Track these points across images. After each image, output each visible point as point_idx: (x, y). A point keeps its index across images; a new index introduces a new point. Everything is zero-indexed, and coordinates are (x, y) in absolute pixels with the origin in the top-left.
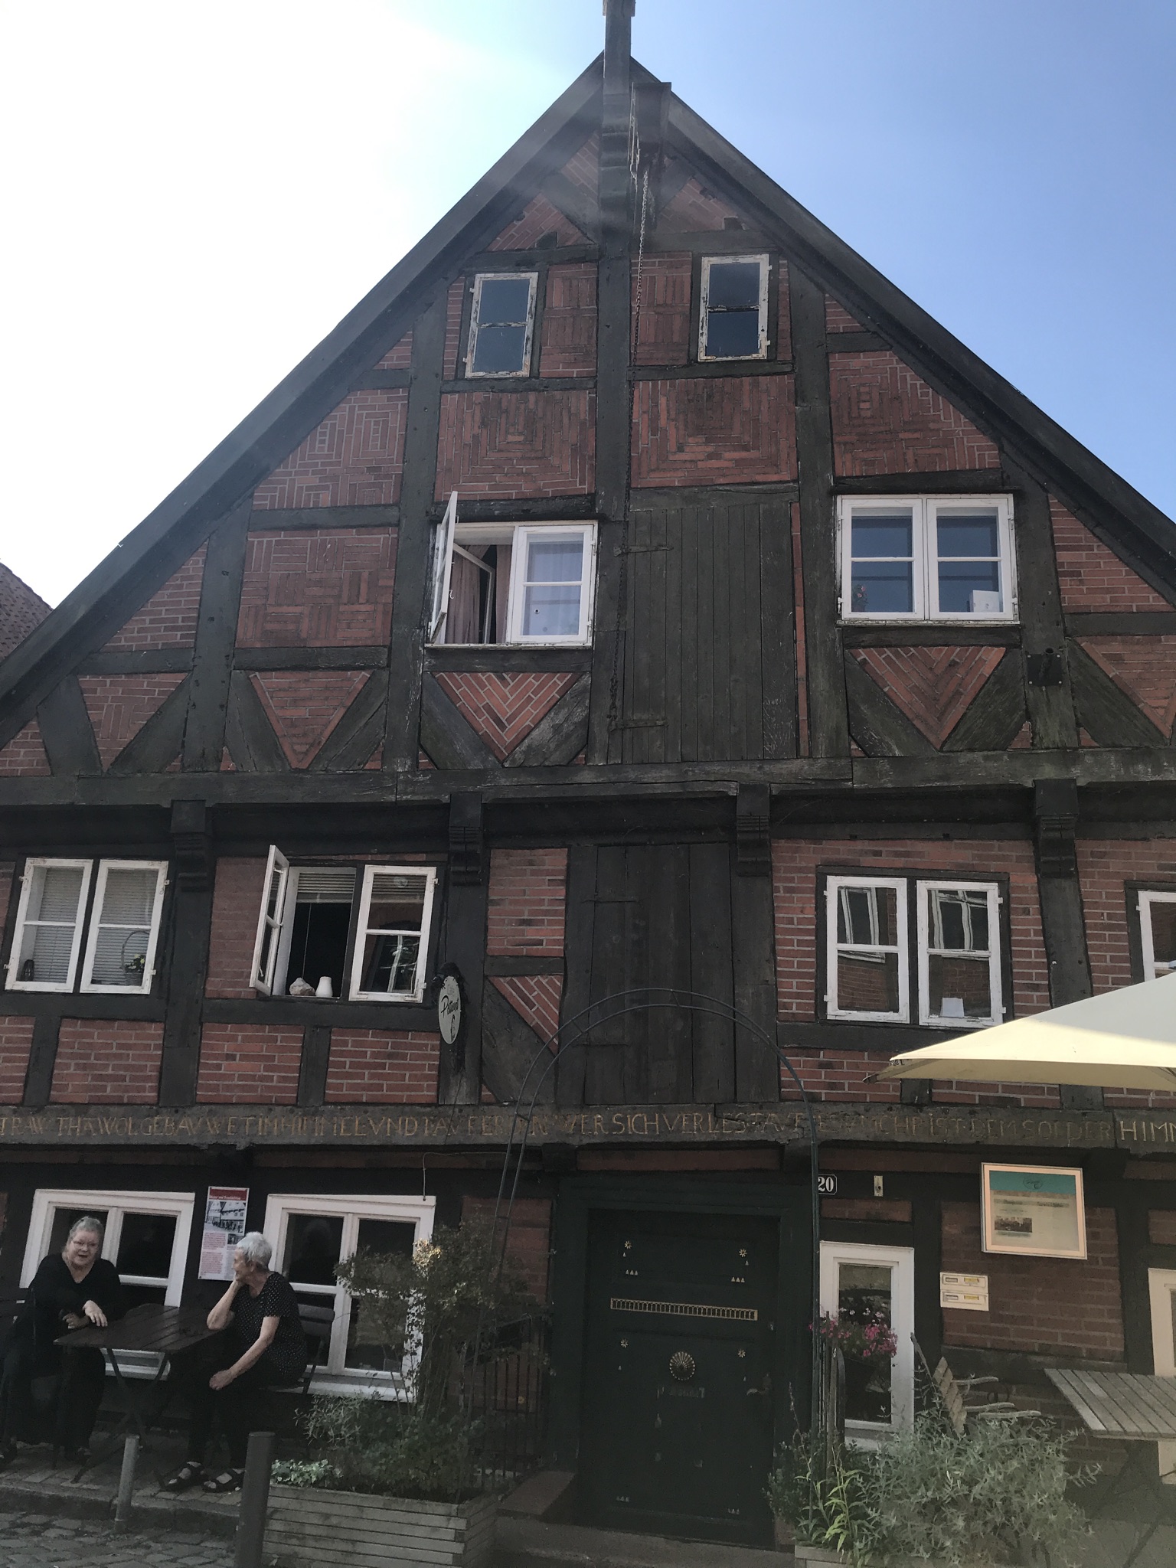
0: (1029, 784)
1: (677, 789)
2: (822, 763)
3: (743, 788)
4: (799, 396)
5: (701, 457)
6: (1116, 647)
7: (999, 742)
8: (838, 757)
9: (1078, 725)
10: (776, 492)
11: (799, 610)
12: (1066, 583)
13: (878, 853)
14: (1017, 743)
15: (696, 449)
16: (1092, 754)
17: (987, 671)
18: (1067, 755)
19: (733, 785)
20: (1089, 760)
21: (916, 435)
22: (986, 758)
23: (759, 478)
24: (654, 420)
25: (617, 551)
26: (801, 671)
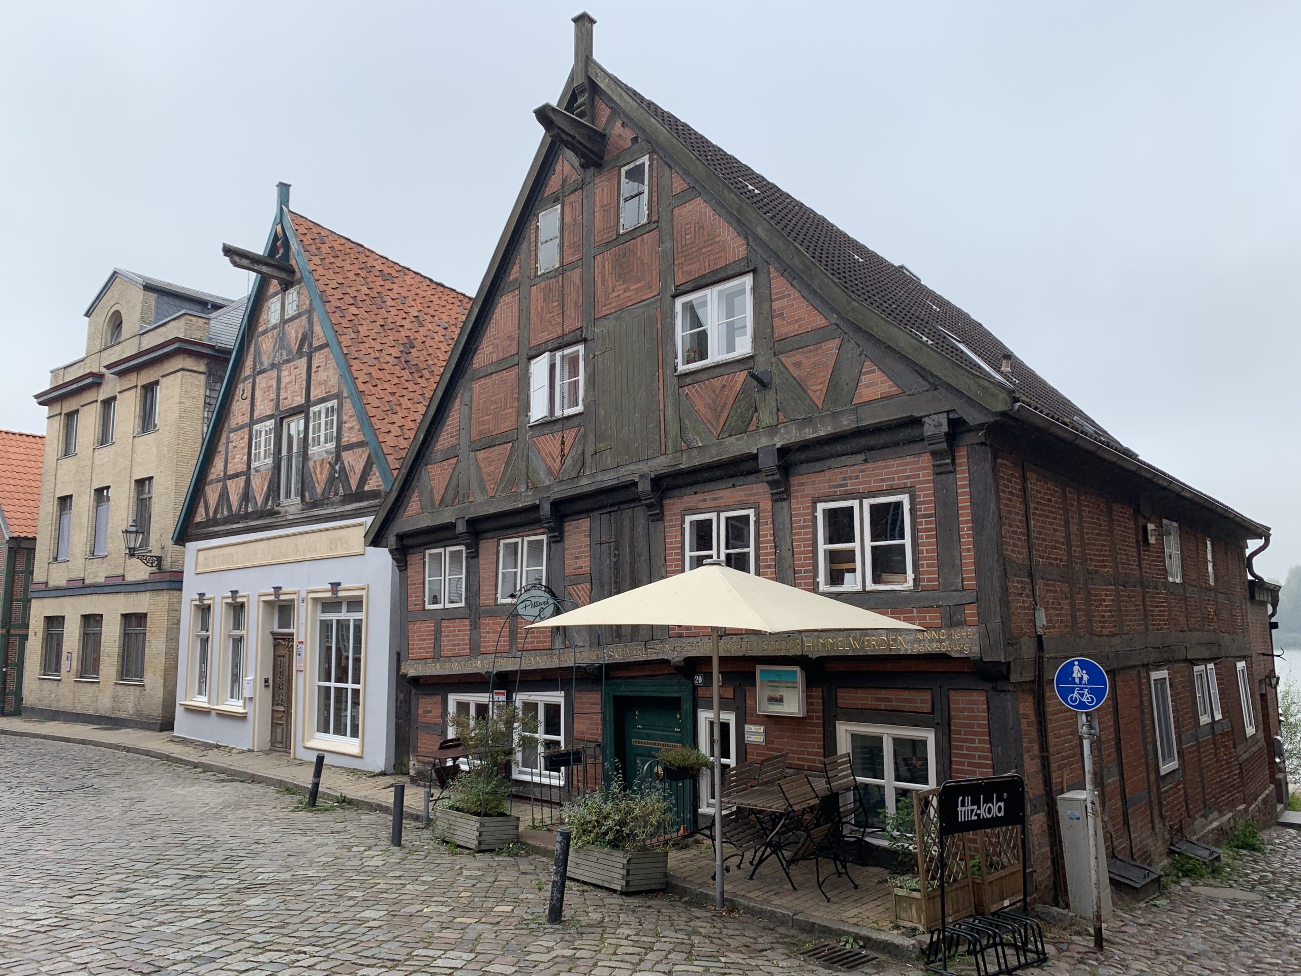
0: (755, 452)
1: (616, 482)
2: (671, 456)
3: (641, 476)
4: (661, 241)
5: (621, 292)
6: (798, 357)
7: (742, 429)
8: (677, 451)
9: (778, 410)
10: (652, 303)
11: (661, 370)
12: (777, 322)
13: (705, 500)
14: (751, 428)
15: (620, 288)
16: (785, 427)
17: (738, 387)
18: (773, 429)
19: (637, 475)
20: (782, 430)
21: (709, 248)
22: (737, 439)
23: (644, 298)
24: (603, 277)
25: (591, 356)
26: (661, 407)
